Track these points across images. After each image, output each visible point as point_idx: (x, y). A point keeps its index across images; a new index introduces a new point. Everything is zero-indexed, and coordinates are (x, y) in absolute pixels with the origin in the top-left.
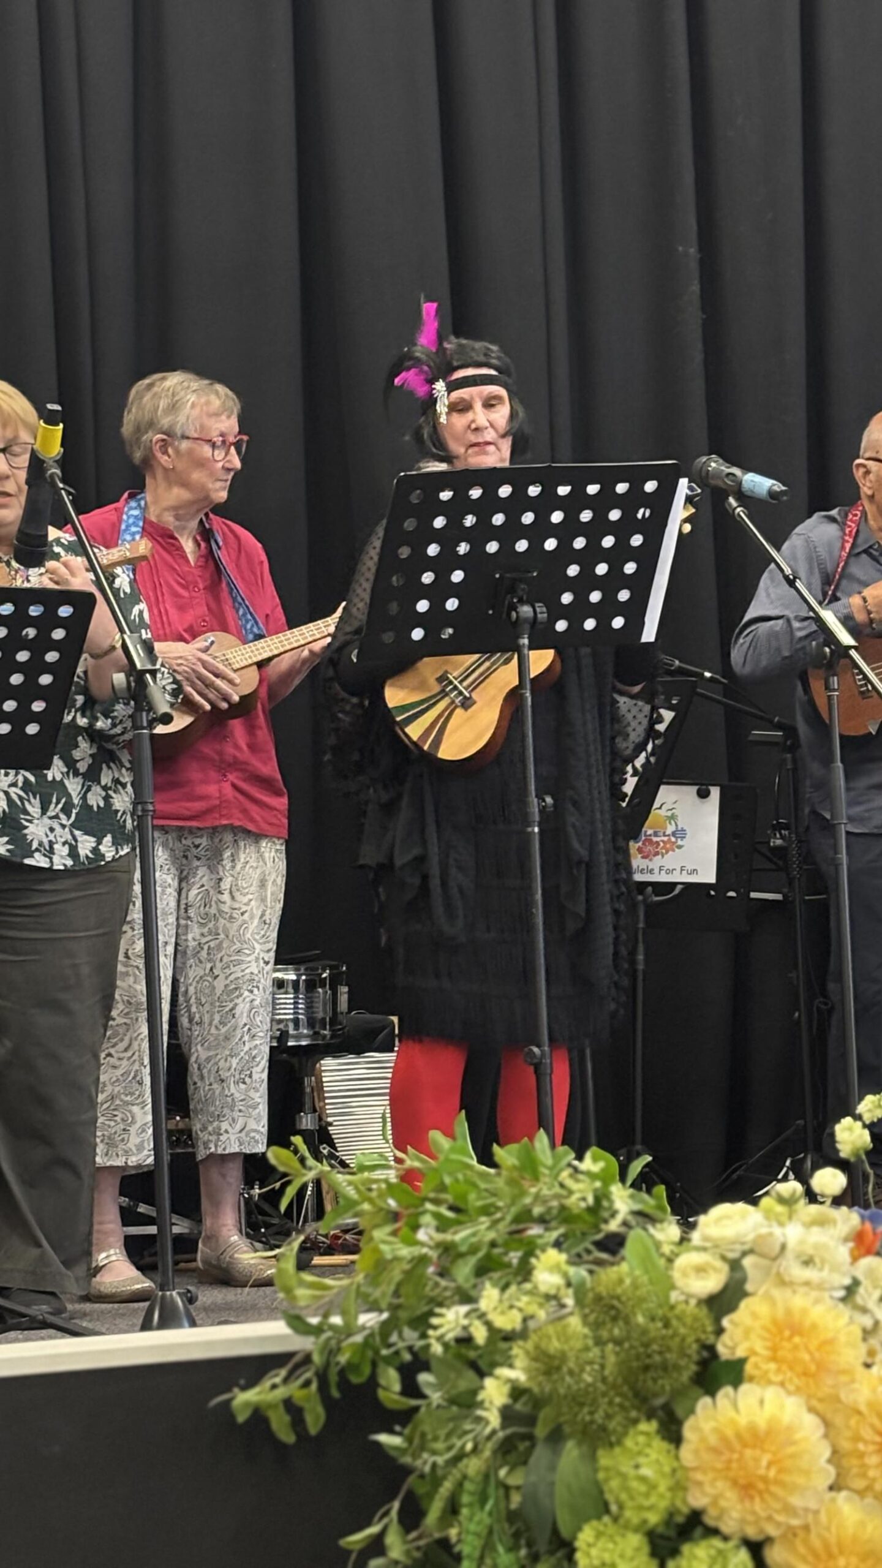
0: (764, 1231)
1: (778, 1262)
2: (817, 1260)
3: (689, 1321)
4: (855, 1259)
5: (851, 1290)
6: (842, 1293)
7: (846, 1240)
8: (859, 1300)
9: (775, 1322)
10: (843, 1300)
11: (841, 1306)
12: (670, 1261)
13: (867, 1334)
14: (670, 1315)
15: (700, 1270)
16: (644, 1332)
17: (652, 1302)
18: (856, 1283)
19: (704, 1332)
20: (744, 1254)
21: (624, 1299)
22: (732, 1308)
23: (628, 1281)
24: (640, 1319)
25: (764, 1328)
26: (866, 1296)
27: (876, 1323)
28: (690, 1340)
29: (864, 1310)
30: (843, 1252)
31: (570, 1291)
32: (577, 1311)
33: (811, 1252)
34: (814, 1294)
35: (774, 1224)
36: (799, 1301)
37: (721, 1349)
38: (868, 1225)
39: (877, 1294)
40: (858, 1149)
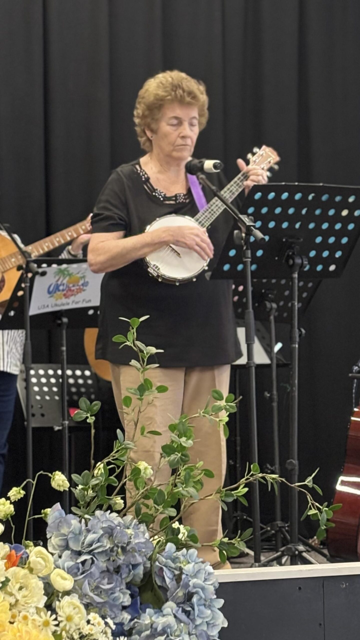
5: (5, 584)
7: (2, 558)
8: (9, 589)
18: (7, 580)
26: (12, 587)
27: (17, 601)
29: (11, 594)
38: (13, 551)
39: (18, 586)
40: (8, 515)
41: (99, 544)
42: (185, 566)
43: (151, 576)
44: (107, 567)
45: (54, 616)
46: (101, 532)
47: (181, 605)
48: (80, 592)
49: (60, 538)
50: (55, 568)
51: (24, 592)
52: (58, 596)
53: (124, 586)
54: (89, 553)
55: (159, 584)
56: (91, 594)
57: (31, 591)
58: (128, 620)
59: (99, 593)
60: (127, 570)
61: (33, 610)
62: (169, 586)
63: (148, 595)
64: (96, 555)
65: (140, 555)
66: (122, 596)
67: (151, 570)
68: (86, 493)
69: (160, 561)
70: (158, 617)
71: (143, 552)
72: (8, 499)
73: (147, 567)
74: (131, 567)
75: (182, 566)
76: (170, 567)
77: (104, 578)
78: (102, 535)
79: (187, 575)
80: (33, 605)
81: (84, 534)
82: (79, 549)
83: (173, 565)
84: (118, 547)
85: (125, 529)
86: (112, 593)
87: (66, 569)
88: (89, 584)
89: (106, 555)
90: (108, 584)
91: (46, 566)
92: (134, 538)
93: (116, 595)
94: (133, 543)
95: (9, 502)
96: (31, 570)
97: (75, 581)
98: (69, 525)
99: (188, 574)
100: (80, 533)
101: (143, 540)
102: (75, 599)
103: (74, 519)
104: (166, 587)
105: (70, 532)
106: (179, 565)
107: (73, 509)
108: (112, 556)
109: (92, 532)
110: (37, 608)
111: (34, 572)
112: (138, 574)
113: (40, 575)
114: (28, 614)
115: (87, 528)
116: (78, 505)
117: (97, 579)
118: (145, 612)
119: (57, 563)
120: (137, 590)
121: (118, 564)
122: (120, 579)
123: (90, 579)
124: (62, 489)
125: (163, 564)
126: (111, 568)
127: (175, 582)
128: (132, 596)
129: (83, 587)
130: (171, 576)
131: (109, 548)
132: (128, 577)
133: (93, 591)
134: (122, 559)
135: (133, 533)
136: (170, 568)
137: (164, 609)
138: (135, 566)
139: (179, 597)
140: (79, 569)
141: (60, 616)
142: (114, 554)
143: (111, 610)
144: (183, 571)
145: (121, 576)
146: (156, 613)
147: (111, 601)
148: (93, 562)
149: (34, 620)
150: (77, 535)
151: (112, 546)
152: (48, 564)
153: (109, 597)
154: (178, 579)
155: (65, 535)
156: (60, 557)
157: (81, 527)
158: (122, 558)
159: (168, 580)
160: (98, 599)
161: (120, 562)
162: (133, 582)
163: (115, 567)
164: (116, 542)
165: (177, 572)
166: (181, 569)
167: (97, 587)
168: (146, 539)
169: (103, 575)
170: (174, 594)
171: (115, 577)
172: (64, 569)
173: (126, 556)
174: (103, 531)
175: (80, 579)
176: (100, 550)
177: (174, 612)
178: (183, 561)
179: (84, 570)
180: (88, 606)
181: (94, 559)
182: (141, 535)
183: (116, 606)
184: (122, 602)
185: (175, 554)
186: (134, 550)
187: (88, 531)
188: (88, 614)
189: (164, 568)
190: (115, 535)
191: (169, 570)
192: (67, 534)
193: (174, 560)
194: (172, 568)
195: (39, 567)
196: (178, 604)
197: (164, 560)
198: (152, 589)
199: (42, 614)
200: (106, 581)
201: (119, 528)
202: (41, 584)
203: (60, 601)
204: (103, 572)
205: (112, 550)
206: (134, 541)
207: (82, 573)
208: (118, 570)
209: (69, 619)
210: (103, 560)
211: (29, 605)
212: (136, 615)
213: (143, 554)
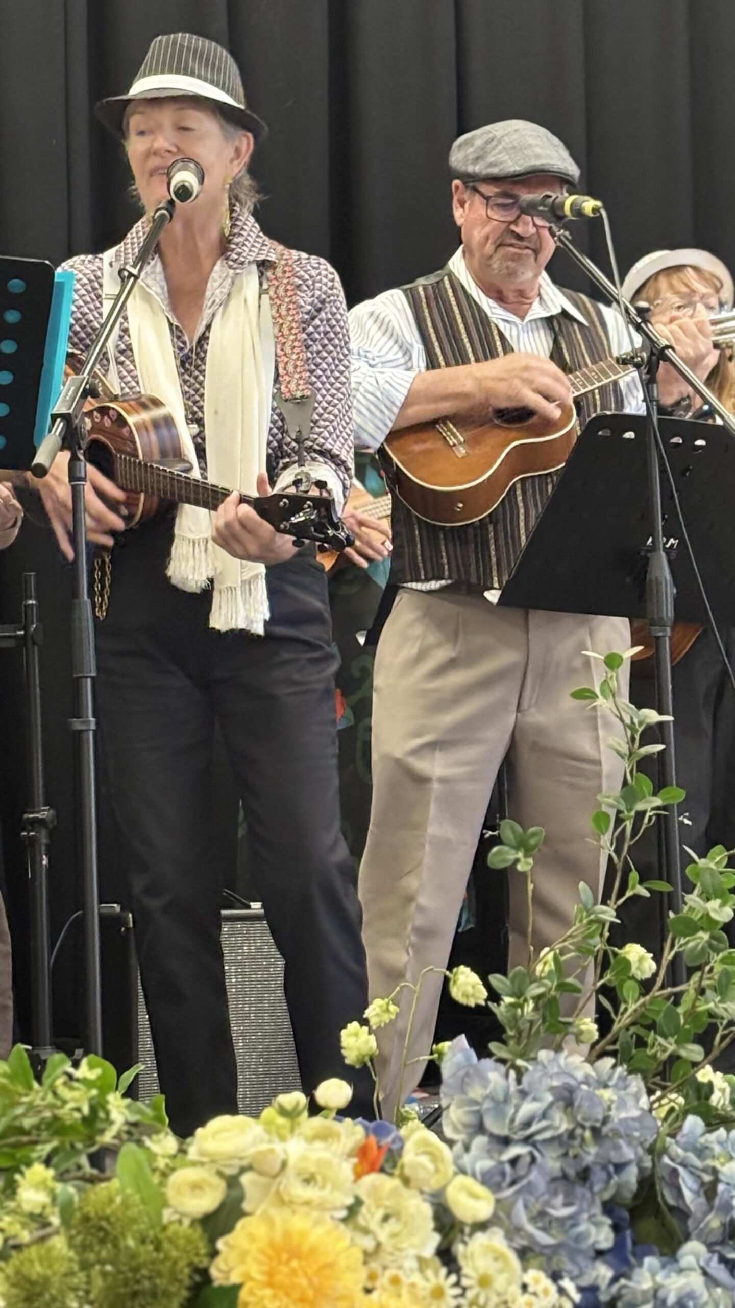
0: (264, 1147)
1: (278, 1180)
2: (319, 1178)
3: (182, 1242)
4: (358, 1176)
5: (353, 1210)
6: (343, 1213)
7: (350, 1155)
8: (361, 1220)
9: (272, 1244)
10: (344, 1220)
11: (342, 1226)
12: (164, 1175)
13: (368, 1256)
14: (162, 1236)
15: (196, 1187)
16: (133, 1256)
17: (144, 1223)
18: (359, 1202)
19: (197, 1255)
20: (243, 1170)
21: (113, 1219)
22: (228, 1228)
23: (118, 1200)
24: (131, 1242)
25: (262, 1251)
26: (368, 1216)
27: (379, 1245)
28: (182, 1264)
29: (366, 1231)
30: (347, 1169)
31: (57, 1210)
32: (62, 1230)
33: (313, 1169)
34: (315, 1214)
35: (276, 1139)
36: (299, 1222)
37: (214, 1272)
38: (373, 1139)
39: (380, 1214)
40: (364, 1056)
41: (544, 1123)
42: (723, 1164)
43: (652, 1186)
44: (563, 1170)
45: (453, 1278)
46: (549, 1098)
47: (717, 1248)
48: (507, 1222)
49: (467, 1109)
50: (456, 1174)
51: (392, 1226)
52: (462, 1232)
53: (597, 1210)
54: (527, 1140)
55: (671, 1202)
56: (530, 1228)
57: (406, 1224)
58: (607, 1281)
59: (547, 1224)
60: (603, 1175)
61: (411, 1264)
62: (692, 1208)
63: (648, 1225)
64: (539, 1146)
65: (629, 1144)
66: (593, 1230)
67: (652, 1175)
68: (519, 1011)
69: (673, 1154)
70: (667, 1276)
71: (635, 1138)
72: (365, 1022)
73: (646, 1169)
74: (611, 1169)
75: (717, 1164)
76: (692, 1166)
77: (555, 1194)
78: (551, 1105)
79: (728, 1184)
80: (412, 1252)
81: (515, 1101)
82: (504, 1132)
83: (698, 1163)
84: (584, 1128)
85: (598, 1088)
86: (574, 1225)
87: (479, 1176)
88: (526, 1207)
89: (561, 1144)
90: (566, 1204)
91: (437, 1170)
92: (618, 1108)
93: (582, 1228)
94: (616, 1120)
95: (365, 1029)
96: (406, 1181)
97: (498, 1201)
98: (485, 1082)
99: (729, 1181)
100: (507, 1100)
101: (635, 1113)
102: (496, 1239)
103: (495, 1070)
104: (686, 1210)
105: (487, 1097)
106: (710, 1162)
107: (493, 1046)
108: (573, 1146)
109: (530, 1098)
110: (420, 1260)
111: (412, 1184)
112: (628, 1182)
113: (426, 1189)
114: (400, 1273)
115: (521, 1087)
116: (504, 1036)
117: (542, 1194)
118: (641, 1264)
119: (460, 1162)
120: (626, 1215)
121: (584, 1164)
122: (588, 1194)
123: (529, 1197)
124: (472, 1003)
125: (679, 1160)
126: (571, 1172)
127: (702, 1199)
128: (616, 1228)
129: (514, 1213)
130: (695, 1187)
131: (567, 1130)
132: (606, 1189)
133: (533, 1219)
134: (591, 1153)
135: (615, 1098)
136: (693, 1170)
137: (683, 1256)
138: (620, 1167)
139: (712, 1230)
140: (503, 1174)
141: (467, 1276)
142: (577, 1142)
143: (572, 1260)
144: (721, 1177)
145: (591, 1189)
146: (663, 1266)
147: (571, 1243)
148: (533, 1160)
149: (413, 1286)
150: (500, 1103)
151: (571, 1126)
152: (441, 1167)
153: (566, 1232)
154: (709, 1191)
155: (476, 1103)
156: (467, 1148)
157: (508, 1087)
158: (593, 1150)
159: (688, 1195)
160: (544, 1239)
161: (589, 1159)
162: (618, 1200)
163: (579, 1169)
164: (579, 1118)
165: (707, 1178)
166: (715, 1172)
167: (542, 1214)
168: (642, 1109)
169: (553, 1186)
170: (702, 1225)
171: (579, 1190)
172: (474, 1175)
173: (600, 1146)
174: (553, 1095)
175: (506, 1198)
176: (547, 1135)
177: (702, 1263)
178: (720, 1155)
179: (514, 1176)
180: (523, 1254)
181: (536, 1154)
182: (631, 1102)
183: (580, 1251)
184: (596, 1242)
185: (702, 1140)
186: (616, 1133)
187: (523, 1094)
188: (525, 1269)
189: (681, 1170)
190: (577, 1103)
191: (692, 1173)
192: (480, 1099)
193: (702, 1152)
194: (697, 1168)
195: (422, 1175)
196: (710, 1246)
197: (680, 1151)
198: (658, 1212)
199: (429, 1273)
200: (560, 1200)
201: (584, 1087)
202: (427, 1210)
203: (465, 1243)
204: (554, 1180)
205: (571, 1135)
206: (618, 1115)
207: (513, 1183)
208: (584, 1175)
209: (484, 1282)
210: (554, 1155)
211: (404, 1254)
212: (624, 1269)
213: (635, 1143)
